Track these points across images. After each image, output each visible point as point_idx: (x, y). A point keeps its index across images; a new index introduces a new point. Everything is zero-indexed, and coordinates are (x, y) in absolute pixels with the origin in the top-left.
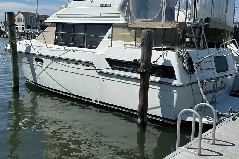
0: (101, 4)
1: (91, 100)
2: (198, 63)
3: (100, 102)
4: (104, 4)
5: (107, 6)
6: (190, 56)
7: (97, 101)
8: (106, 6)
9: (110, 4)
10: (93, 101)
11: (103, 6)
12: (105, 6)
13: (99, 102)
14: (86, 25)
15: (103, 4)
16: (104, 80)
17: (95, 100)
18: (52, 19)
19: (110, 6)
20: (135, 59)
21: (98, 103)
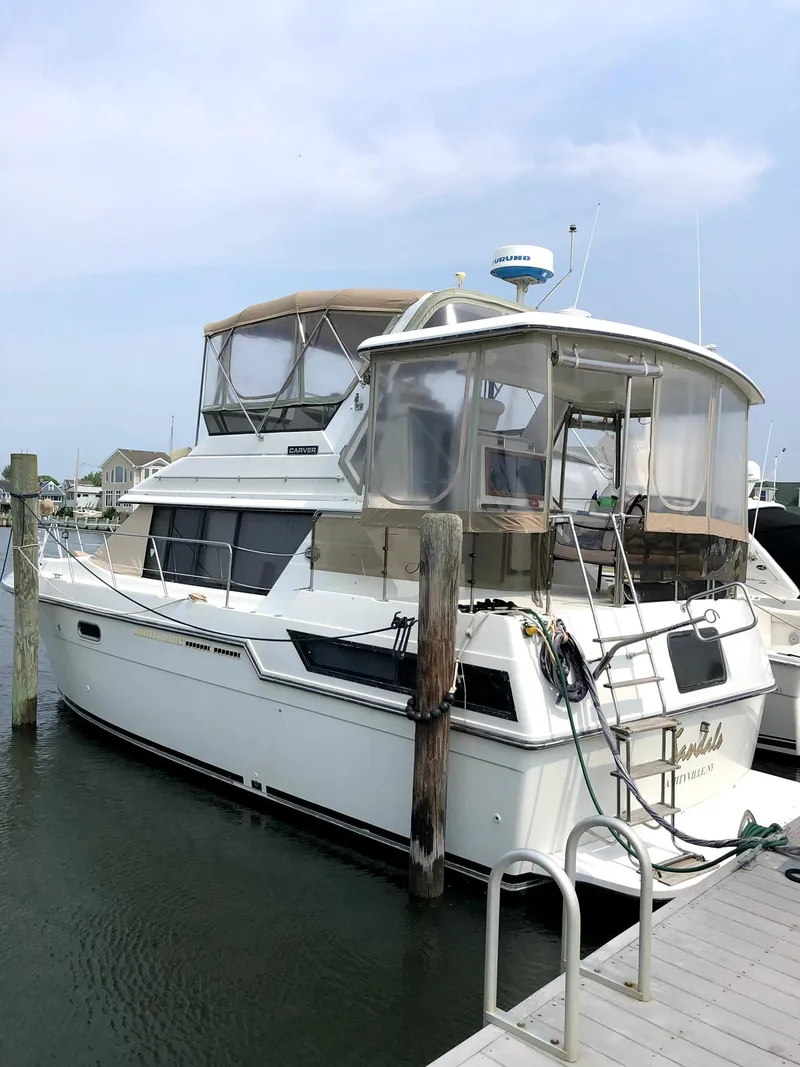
0: (289, 448)
1: (240, 779)
2: (599, 659)
3: (270, 790)
4: (298, 447)
5: (307, 453)
6: (569, 635)
7: (258, 786)
8: (303, 453)
9: (317, 447)
10: (247, 786)
11: (296, 453)
12: (300, 453)
13: (264, 789)
14: (241, 513)
15: (294, 447)
16: (281, 707)
17: (253, 782)
18: (141, 493)
19: (316, 453)
20: (400, 616)
21: (263, 793)
